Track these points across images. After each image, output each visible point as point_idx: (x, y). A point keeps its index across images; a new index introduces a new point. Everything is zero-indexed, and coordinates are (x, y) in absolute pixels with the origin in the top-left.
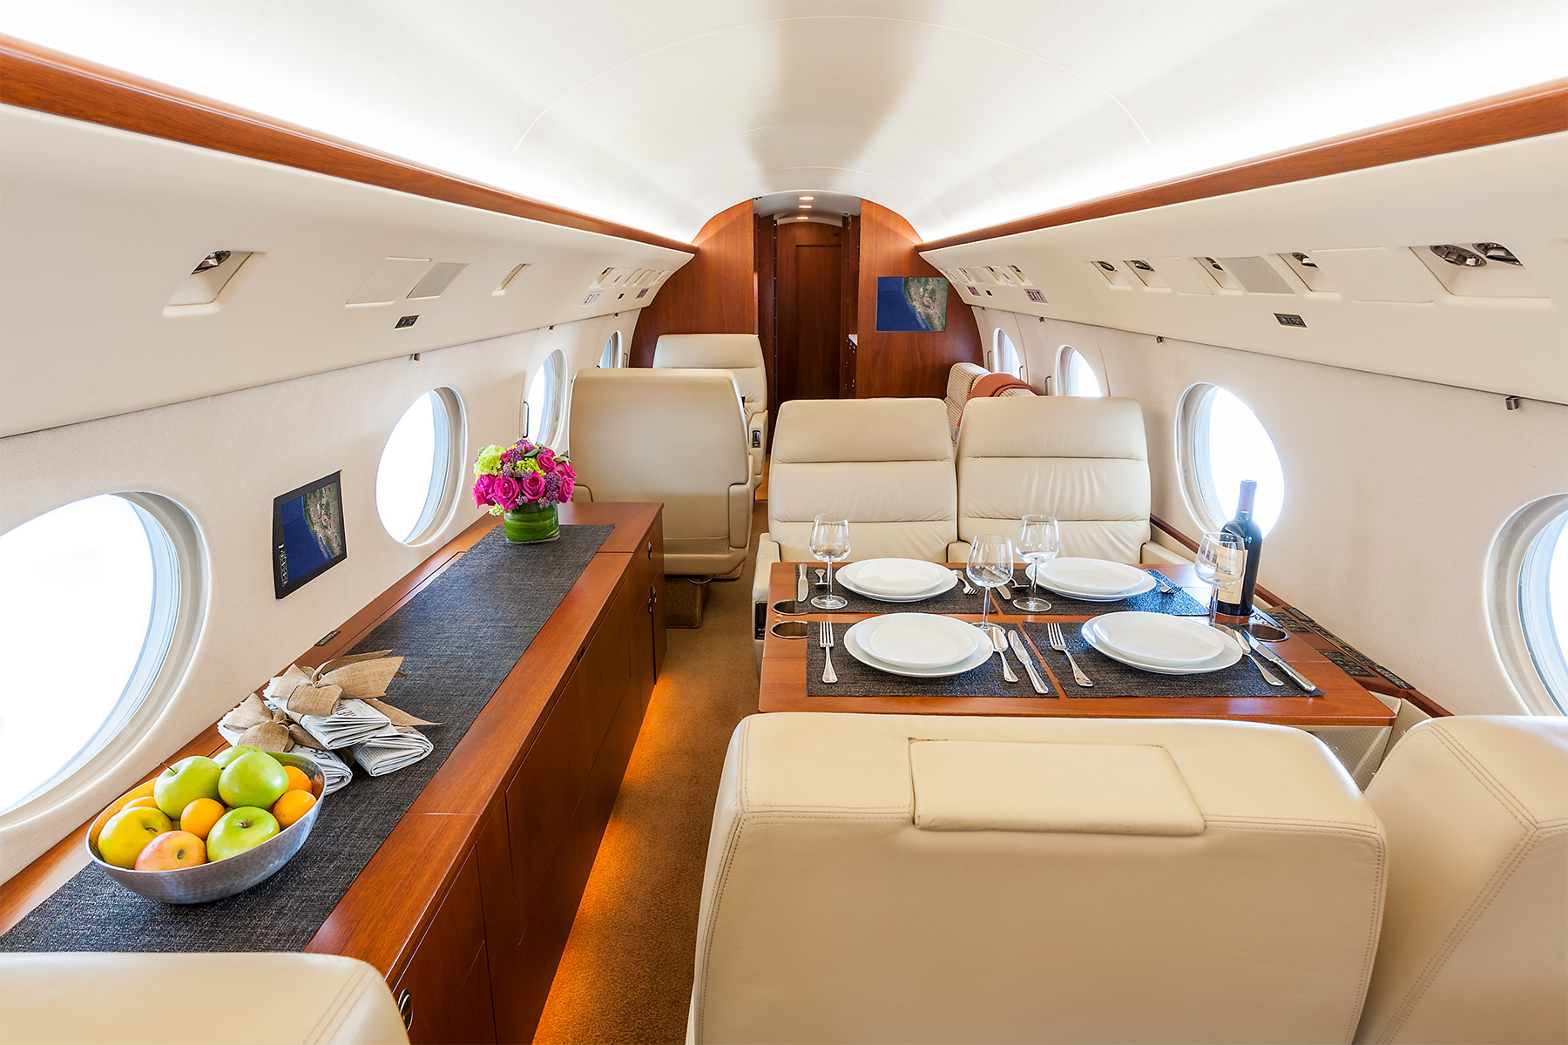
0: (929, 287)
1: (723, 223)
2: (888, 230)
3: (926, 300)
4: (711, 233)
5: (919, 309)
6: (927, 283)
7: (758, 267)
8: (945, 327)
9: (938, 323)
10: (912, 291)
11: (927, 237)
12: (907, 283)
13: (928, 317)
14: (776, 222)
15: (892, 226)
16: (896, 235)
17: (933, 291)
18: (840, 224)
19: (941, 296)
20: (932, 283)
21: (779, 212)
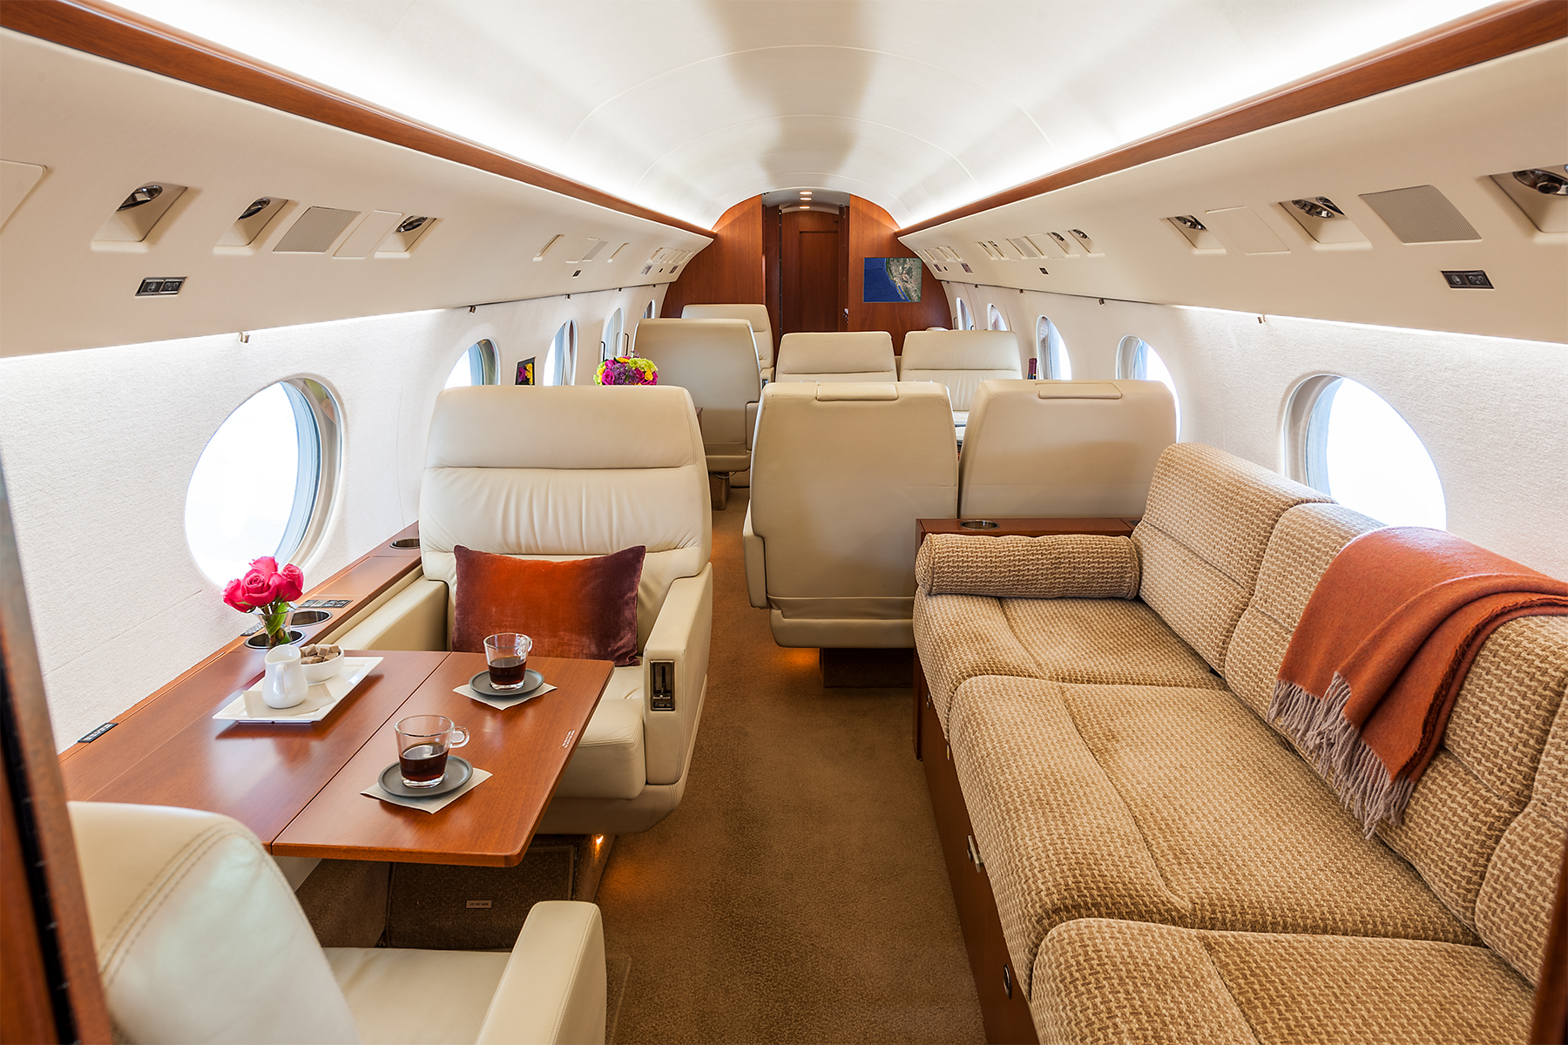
0: (907, 266)
1: (737, 214)
2: (872, 219)
3: (905, 277)
4: (727, 222)
5: (899, 284)
6: (905, 262)
7: (766, 251)
8: (920, 298)
9: (915, 296)
10: (893, 268)
11: (903, 225)
12: (888, 263)
13: (907, 290)
14: (781, 211)
15: (875, 216)
16: (879, 223)
17: (910, 268)
18: (837, 212)
19: (917, 273)
20: (909, 263)
21: (783, 203)
